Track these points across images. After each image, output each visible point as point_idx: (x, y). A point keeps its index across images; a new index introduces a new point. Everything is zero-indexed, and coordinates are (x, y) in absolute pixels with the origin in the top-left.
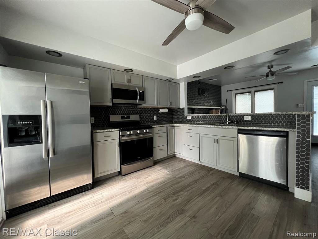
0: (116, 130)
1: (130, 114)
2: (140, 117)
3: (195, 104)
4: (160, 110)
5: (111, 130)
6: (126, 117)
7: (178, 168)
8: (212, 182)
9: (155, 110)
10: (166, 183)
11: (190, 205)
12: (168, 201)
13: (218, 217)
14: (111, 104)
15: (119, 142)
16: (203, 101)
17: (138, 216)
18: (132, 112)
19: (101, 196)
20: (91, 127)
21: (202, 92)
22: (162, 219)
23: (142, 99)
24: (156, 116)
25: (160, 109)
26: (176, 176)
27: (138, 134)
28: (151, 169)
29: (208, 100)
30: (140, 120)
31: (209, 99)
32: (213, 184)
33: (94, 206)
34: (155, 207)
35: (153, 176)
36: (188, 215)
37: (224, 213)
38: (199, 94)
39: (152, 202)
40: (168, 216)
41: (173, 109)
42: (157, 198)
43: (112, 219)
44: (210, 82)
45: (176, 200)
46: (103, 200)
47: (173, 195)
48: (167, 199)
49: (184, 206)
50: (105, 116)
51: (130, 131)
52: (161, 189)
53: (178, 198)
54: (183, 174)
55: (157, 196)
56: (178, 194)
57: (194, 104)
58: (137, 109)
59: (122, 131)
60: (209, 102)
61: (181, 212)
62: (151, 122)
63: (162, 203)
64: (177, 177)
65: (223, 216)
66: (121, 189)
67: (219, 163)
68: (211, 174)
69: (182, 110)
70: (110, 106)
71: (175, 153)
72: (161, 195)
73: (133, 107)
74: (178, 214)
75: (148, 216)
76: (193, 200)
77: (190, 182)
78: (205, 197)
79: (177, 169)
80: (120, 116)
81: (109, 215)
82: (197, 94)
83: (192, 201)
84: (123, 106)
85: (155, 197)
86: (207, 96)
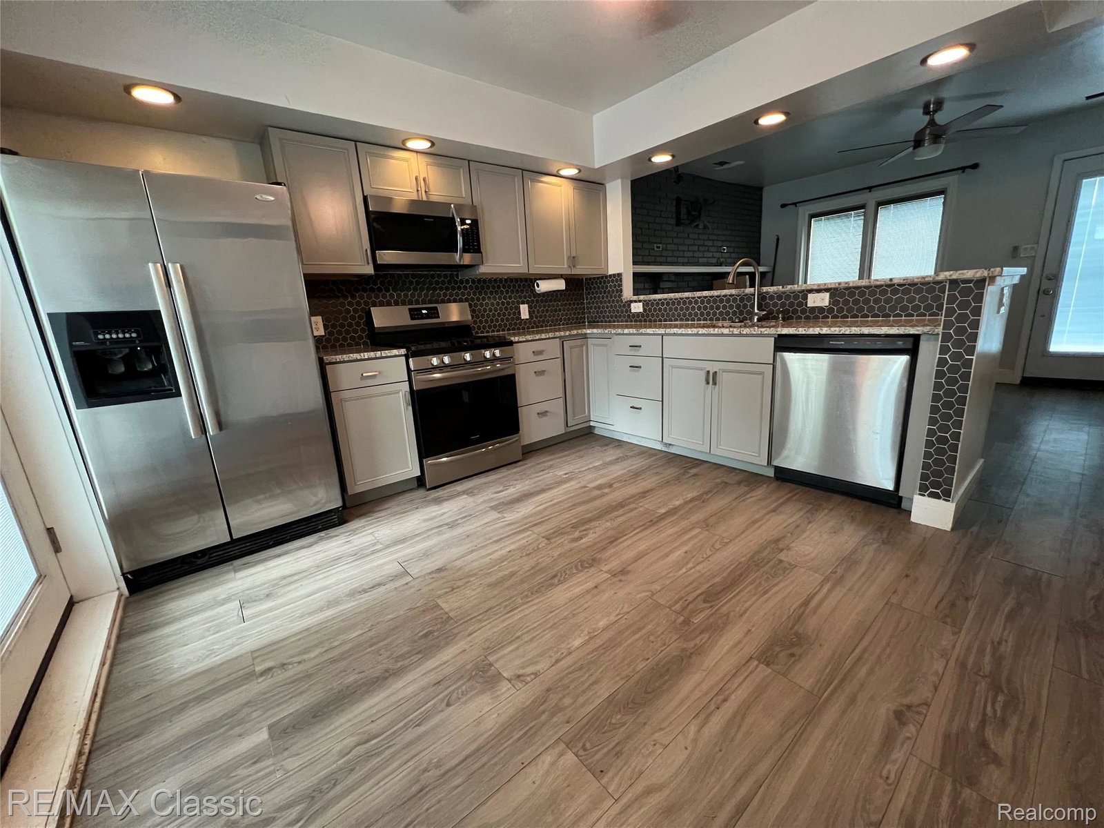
0: (395, 352)
1: (437, 302)
2: (473, 311)
3: (663, 259)
4: (538, 286)
5: (378, 354)
6: (424, 312)
7: (597, 464)
8: (690, 496)
9: (523, 285)
10: (555, 501)
11: (617, 548)
12: (555, 542)
13: (684, 570)
14: (369, 270)
15: (408, 390)
16: (691, 248)
17: (475, 575)
18: (445, 295)
19: (370, 538)
20: (317, 348)
21: (689, 213)
22: (538, 578)
23: (473, 245)
24: (526, 306)
25: (540, 279)
26: (589, 483)
27: (467, 366)
28: (515, 470)
29: (710, 243)
30: (475, 322)
31: (715, 238)
32: (692, 500)
33: (354, 561)
34: (521, 557)
35: (518, 486)
36: (606, 568)
37: (703, 561)
38: (679, 223)
39: (512, 547)
40: (554, 573)
41: (586, 279)
42: (528, 536)
43: (407, 584)
44: (719, 174)
45: (581, 538)
46: (379, 547)
47: (573, 530)
48: (554, 538)
49: (598, 552)
50: (355, 311)
51: (441, 356)
52: (539, 517)
53: (586, 535)
54: (609, 478)
55: (529, 533)
56: (588, 526)
57: (658, 259)
58: (462, 282)
59: (415, 355)
60: (713, 249)
61: (589, 562)
62: (511, 325)
63: (540, 546)
64: (591, 485)
65: (699, 567)
66: (425, 520)
67: (718, 443)
68: (693, 476)
69: (613, 281)
70: (370, 277)
71: (592, 424)
72: (537, 529)
73: (445, 276)
74: (580, 568)
75: (501, 574)
76: (625, 537)
77: (628, 496)
78: (661, 529)
79: (593, 467)
80: (404, 310)
81: (396, 576)
82: (673, 221)
83: (622, 539)
84: (412, 275)
85: (522, 536)
86: (705, 227)
